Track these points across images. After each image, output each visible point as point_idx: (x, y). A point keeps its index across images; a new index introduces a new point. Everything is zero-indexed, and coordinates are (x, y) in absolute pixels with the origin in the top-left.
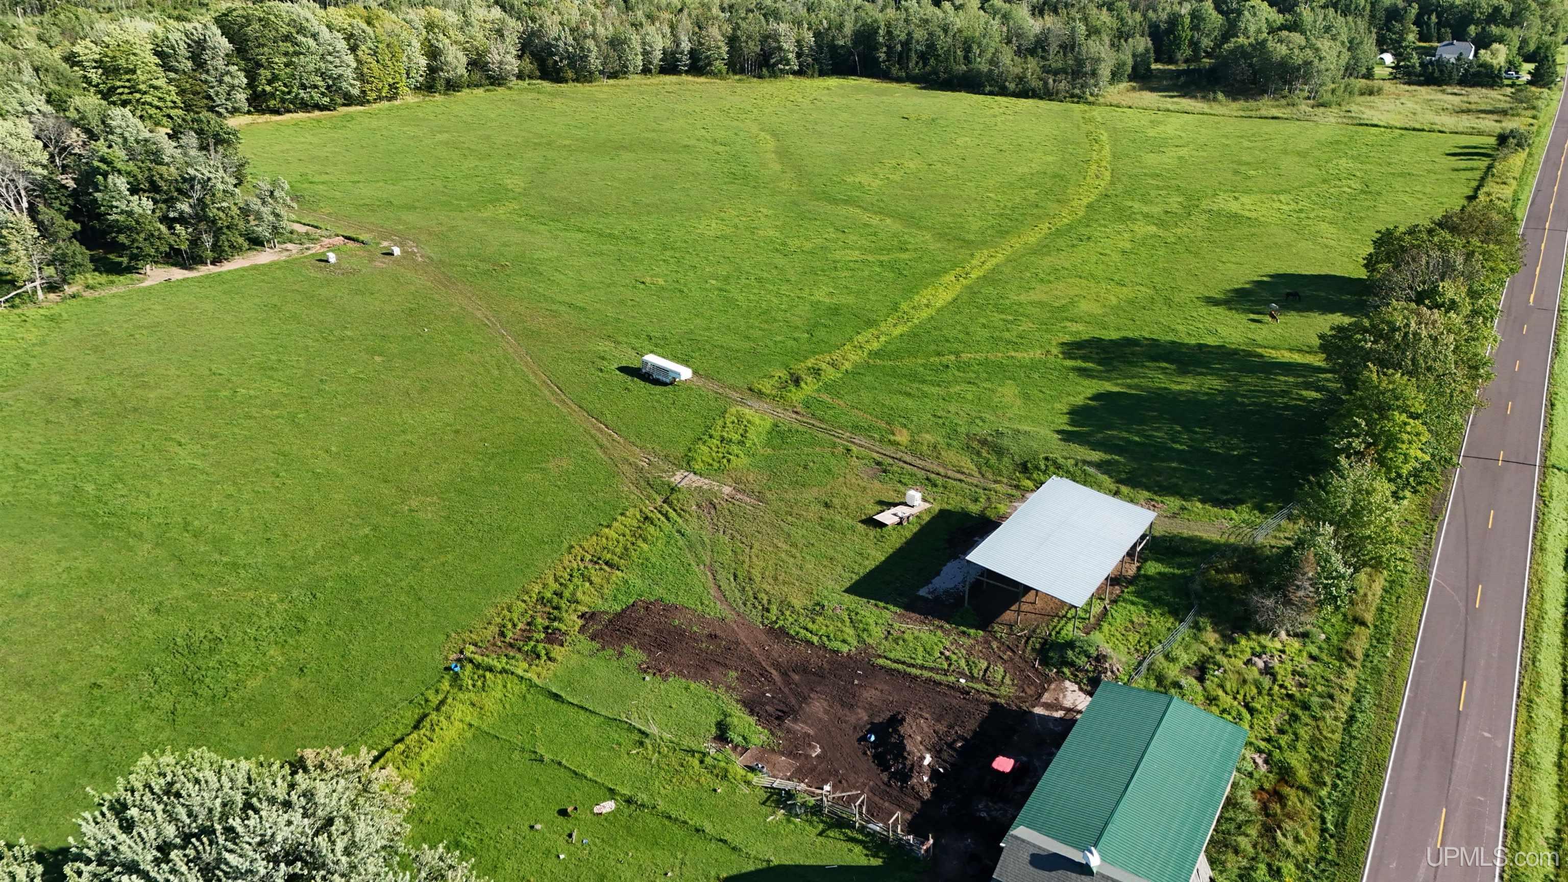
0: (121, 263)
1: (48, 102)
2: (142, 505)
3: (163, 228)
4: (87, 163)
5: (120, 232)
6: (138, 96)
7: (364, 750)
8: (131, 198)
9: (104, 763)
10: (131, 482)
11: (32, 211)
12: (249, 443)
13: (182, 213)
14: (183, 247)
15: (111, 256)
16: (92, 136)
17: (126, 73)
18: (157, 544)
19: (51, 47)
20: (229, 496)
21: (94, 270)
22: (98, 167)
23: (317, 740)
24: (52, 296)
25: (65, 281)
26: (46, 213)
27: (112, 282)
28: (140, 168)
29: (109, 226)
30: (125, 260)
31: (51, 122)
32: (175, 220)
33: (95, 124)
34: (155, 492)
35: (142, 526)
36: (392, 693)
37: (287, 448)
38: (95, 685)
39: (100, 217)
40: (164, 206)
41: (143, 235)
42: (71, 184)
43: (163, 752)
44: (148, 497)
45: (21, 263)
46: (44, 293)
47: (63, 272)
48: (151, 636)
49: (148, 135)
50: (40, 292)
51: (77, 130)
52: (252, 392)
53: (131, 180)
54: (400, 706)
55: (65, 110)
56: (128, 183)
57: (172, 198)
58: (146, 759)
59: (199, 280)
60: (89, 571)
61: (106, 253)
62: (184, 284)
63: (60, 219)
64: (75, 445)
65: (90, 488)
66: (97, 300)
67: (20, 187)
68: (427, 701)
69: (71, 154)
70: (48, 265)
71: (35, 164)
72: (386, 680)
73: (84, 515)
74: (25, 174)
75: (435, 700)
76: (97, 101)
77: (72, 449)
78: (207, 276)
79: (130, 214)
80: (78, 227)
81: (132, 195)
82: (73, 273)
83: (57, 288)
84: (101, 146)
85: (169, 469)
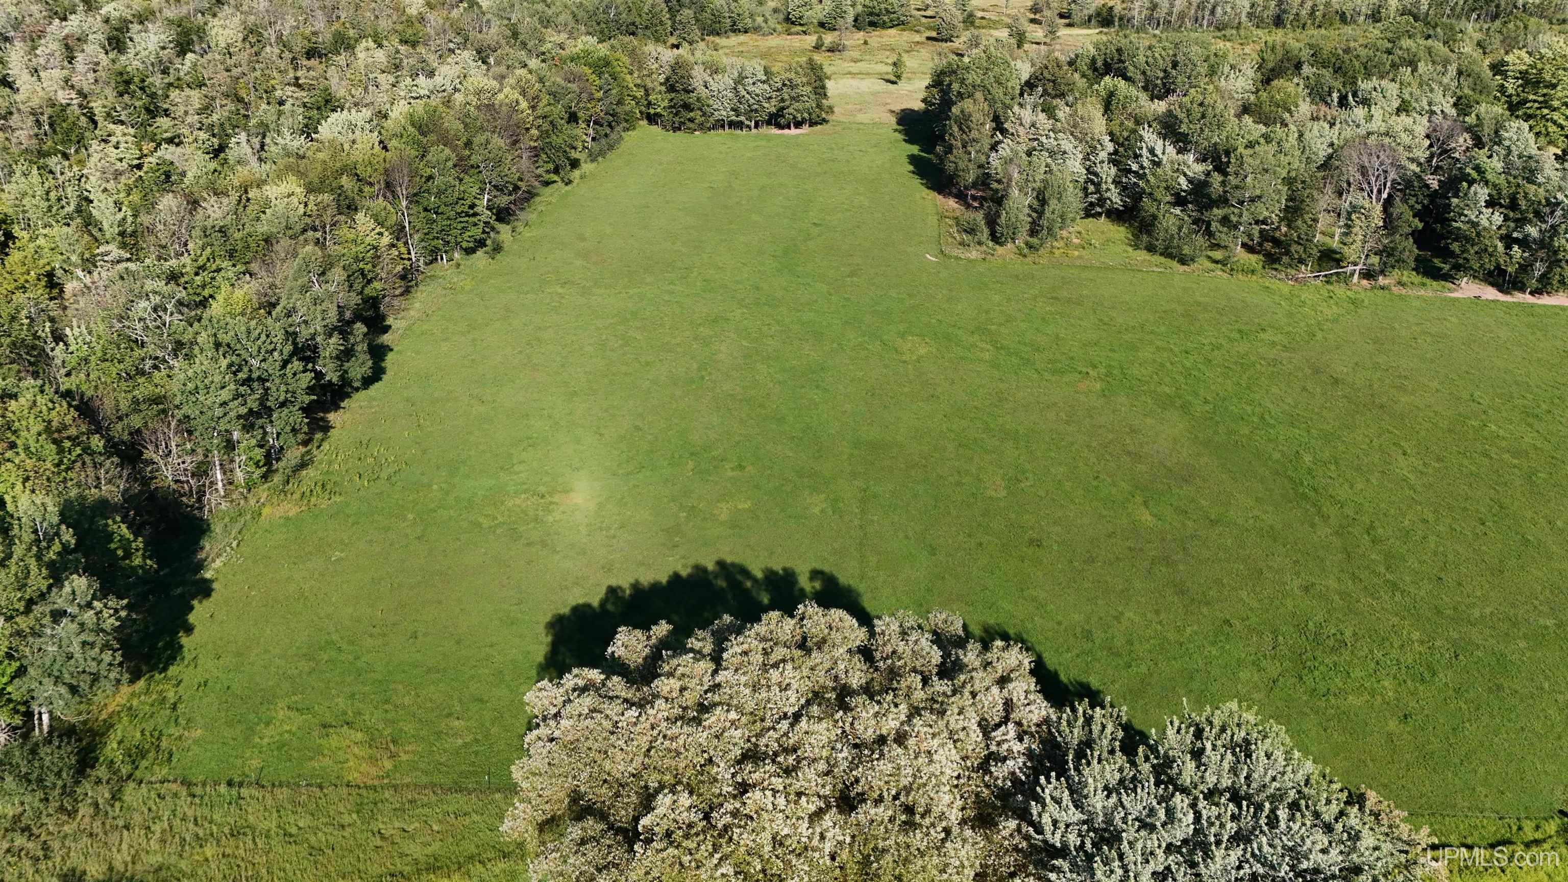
0: (1441, 269)
1: (1455, 105)
2: (1343, 492)
3: (1500, 246)
4: (1460, 168)
5: (1456, 240)
6: (1546, 111)
7: (1425, 830)
8: (1484, 210)
9: (1203, 687)
10: (1344, 468)
11: (1388, 203)
12: (1472, 479)
13: (1527, 236)
14: (1509, 269)
15: (1435, 261)
16: (1479, 143)
17: (1546, 87)
18: (1337, 533)
19: (1485, 53)
20: (1425, 521)
21: (1413, 269)
22: (1469, 174)
23: (1385, 789)
24: (1365, 282)
25: (1382, 272)
26: (1400, 208)
27: (1424, 285)
28: (1509, 182)
29: (1448, 232)
30: (1447, 267)
31: (1446, 125)
32: (1517, 241)
33: (1487, 132)
34: (1360, 486)
35: (1332, 511)
36: (1486, 796)
37: (1508, 501)
38: (1227, 622)
39: (1445, 221)
40: (1512, 225)
41: (1476, 248)
42: (1435, 185)
43: (1249, 708)
44: (1351, 488)
45: (1353, 247)
46: (1359, 278)
47: (1385, 263)
48: (1290, 608)
49: (1534, 151)
50: (1356, 276)
51: (1467, 136)
52: (1501, 433)
53: (1494, 192)
54: (1487, 814)
55: (1466, 115)
56: (1489, 195)
57: (1525, 219)
58: (1234, 705)
59: (1509, 306)
60: (1271, 527)
61: (1432, 256)
62: (1492, 305)
63: (1408, 215)
64: (1316, 417)
65: (1307, 458)
66: (1401, 297)
67: (1389, 179)
68: (1520, 828)
69: (1450, 157)
70: (1376, 254)
71: (1412, 160)
72: (1486, 780)
73: (1291, 479)
74: (1400, 167)
75: (1529, 833)
76: (1500, 111)
77: (1311, 419)
78: (1519, 304)
79: (1475, 225)
80: (1420, 226)
81: (1486, 207)
82: (1393, 267)
83: (1372, 276)
84: (1481, 156)
85: (1383, 472)
